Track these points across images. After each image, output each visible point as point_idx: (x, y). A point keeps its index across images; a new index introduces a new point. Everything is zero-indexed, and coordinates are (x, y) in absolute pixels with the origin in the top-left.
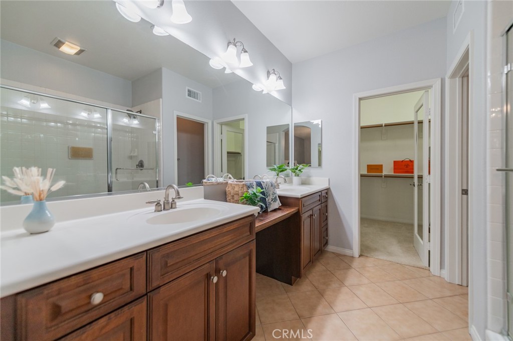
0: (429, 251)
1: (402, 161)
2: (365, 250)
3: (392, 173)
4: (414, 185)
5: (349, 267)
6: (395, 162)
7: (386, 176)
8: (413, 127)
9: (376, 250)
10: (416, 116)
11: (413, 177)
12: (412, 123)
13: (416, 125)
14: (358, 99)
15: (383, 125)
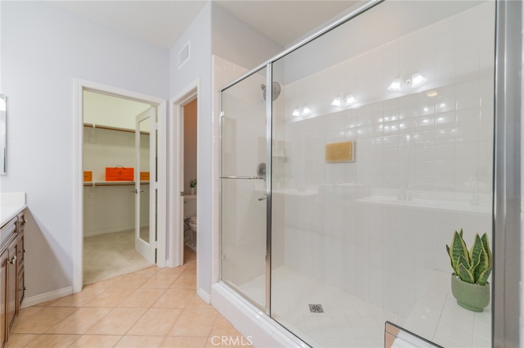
0: (156, 249)
1: (115, 168)
2: (89, 277)
3: (104, 181)
4: (136, 192)
5: (74, 309)
6: (108, 170)
7: (97, 185)
8: (134, 137)
9: (99, 271)
10: (138, 126)
11: (134, 184)
12: (134, 132)
13: (138, 136)
14: (81, 89)
15: (94, 126)
